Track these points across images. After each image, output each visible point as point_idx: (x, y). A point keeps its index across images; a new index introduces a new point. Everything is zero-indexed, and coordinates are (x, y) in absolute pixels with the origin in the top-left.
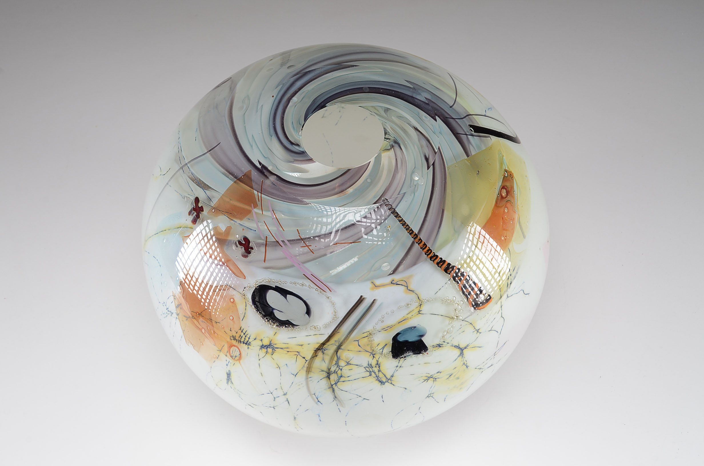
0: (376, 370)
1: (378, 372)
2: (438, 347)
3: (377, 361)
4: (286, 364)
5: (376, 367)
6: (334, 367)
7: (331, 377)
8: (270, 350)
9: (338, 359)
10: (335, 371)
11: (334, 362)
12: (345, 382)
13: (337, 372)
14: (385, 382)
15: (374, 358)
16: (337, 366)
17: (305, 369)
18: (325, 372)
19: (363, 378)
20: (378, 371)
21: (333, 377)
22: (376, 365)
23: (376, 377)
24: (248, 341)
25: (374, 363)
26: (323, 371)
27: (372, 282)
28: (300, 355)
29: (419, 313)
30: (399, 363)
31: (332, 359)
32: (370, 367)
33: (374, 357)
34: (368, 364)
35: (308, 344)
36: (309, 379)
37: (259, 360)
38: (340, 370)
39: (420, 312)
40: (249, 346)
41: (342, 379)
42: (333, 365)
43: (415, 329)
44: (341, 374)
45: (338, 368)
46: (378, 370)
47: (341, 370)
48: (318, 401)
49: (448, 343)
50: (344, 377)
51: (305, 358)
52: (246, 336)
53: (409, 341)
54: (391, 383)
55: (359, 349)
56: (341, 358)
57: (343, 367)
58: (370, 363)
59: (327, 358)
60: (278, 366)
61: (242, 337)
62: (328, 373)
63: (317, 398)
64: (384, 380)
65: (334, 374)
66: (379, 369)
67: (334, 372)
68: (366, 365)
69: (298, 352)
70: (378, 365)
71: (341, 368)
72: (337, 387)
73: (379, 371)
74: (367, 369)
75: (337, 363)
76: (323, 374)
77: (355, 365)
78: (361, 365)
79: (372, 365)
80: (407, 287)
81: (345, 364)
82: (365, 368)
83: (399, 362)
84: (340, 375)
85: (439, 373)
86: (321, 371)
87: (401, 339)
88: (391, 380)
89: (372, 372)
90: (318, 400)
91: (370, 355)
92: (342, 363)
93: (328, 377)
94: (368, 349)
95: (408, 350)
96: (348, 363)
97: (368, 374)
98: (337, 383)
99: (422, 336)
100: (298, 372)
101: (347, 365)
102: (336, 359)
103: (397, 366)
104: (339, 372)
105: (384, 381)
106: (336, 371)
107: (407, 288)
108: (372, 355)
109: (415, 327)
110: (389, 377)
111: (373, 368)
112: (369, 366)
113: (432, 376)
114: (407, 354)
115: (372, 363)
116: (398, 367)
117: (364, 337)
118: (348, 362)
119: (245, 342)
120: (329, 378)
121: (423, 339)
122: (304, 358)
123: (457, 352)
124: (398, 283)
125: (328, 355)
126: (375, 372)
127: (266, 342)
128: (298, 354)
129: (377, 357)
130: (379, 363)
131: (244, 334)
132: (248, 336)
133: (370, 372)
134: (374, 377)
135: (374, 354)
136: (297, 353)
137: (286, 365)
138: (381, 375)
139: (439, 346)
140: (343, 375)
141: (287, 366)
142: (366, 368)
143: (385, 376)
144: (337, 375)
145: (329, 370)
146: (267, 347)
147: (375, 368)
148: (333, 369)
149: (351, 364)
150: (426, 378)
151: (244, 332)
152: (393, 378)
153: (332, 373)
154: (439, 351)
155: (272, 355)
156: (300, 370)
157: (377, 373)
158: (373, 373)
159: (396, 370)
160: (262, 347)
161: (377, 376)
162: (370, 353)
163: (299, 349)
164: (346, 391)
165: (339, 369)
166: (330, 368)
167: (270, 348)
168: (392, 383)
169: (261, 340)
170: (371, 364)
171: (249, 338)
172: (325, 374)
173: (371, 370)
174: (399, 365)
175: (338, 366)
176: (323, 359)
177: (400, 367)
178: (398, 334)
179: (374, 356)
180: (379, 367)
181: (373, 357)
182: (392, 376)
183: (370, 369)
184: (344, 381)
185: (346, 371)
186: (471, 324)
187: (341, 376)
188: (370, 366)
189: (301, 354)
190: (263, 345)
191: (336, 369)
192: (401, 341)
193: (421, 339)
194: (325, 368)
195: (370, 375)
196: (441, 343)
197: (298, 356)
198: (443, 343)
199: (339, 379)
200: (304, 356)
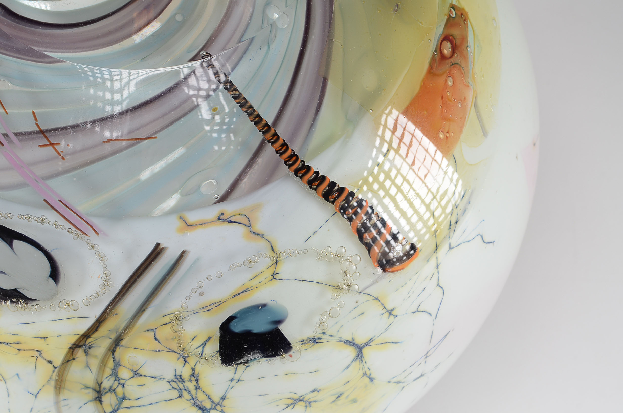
0: (191, 386)
1: (195, 391)
2: (313, 344)
3: (193, 370)
4: (18, 374)
5: (190, 380)
6: (109, 380)
7: (104, 398)
9: (117, 365)
10: (111, 387)
11: (108, 371)
12: (131, 409)
13: (115, 389)
14: (211, 409)
15: (187, 364)
16: (115, 378)
17: (53, 383)
18: (90, 391)
19: (166, 401)
20: (194, 387)
22: (190, 378)
23: (192, 401)
25: (186, 372)
26: (87, 387)
27: (181, 218)
28: (42, 357)
29: (274, 278)
30: (235, 373)
31: (103, 364)
32: (179, 381)
33: (186, 361)
34: (176, 376)
35: (58, 336)
36: (63, 404)
38: (120, 386)
39: (276, 276)
41: (126, 403)
42: (107, 378)
43: (264, 308)
44: (124, 394)
45: (117, 382)
46: (196, 386)
47: (123, 385)
49: (331, 336)
50: (130, 399)
51: (53, 363)
53: (254, 332)
54: (223, 412)
55: (157, 346)
56: (122, 363)
57: (126, 380)
58: (178, 374)
59: (95, 363)
60: (2, 377)
62: (98, 392)
64: (208, 405)
65: (109, 393)
66: (195, 384)
67: (110, 390)
68: (170, 376)
69: (38, 351)
70: (194, 377)
71: (122, 382)
73: (197, 389)
74: (174, 385)
75: (115, 374)
76: (89, 393)
77: (149, 377)
78: (162, 377)
79: (182, 378)
80: (250, 227)
81: (130, 374)
82: (168, 382)
83: (236, 371)
84: (121, 396)
85: (316, 393)
86: (83, 387)
87: (237, 327)
88: (221, 406)
89: (183, 391)
91: (178, 359)
92: (124, 374)
93: (99, 399)
94: (174, 346)
95: (252, 349)
96: (136, 374)
97: (175, 394)
98: (118, 409)
99: (279, 322)
100: (40, 390)
101: (134, 377)
102: (111, 364)
103: (232, 380)
104: (120, 390)
105: (208, 407)
106: (114, 387)
107: (250, 229)
108: (182, 359)
109: (264, 306)
110: (216, 399)
111: (184, 382)
112: (176, 378)
113: (301, 398)
114: (251, 357)
115: (182, 374)
116: (234, 382)
117: (166, 324)
118: (135, 370)
120: (101, 402)
121: (283, 328)
122: (50, 362)
123: (351, 352)
124: (232, 219)
125: (96, 357)
126: (189, 391)
128: (38, 356)
129: (192, 361)
130: (196, 373)
133: (180, 391)
134: (187, 400)
135: (186, 357)
136: (37, 354)
137: (17, 376)
138: (201, 396)
139: (314, 341)
140: (127, 395)
142: (171, 383)
143: (209, 398)
144: (116, 396)
145: (100, 386)
147: (189, 383)
148: (107, 384)
149: (141, 375)
150: (291, 401)
152: (225, 400)
153: (106, 391)
154: (315, 351)
156: (44, 386)
157: (193, 392)
158: (185, 393)
159: (231, 387)
161: (194, 397)
162: (178, 353)
163: (39, 345)
165: (119, 383)
166: (102, 383)
168: (223, 410)
170: (180, 376)
172: (92, 394)
173: (181, 386)
174: (237, 377)
175: (117, 379)
176: (87, 365)
177: (239, 380)
178: (231, 319)
179: (187, 359)
180: (197, 381)
181: (184, 362)
182: (223, 398)
183: (179, 384)
184: (129, 408)
185: (132, 388)
186: (377, 299)
187: (124, 398)
188: (180, 378)
189: (44, 355)
191: (113, 384)
192: (237, 331)
193: (277, 328)
194: (91, 382)
195: (180, 396)
196: (317, 335)
197: (40, 358)
198: (322, 335)
199: (120, 404)
200: (49, 360)
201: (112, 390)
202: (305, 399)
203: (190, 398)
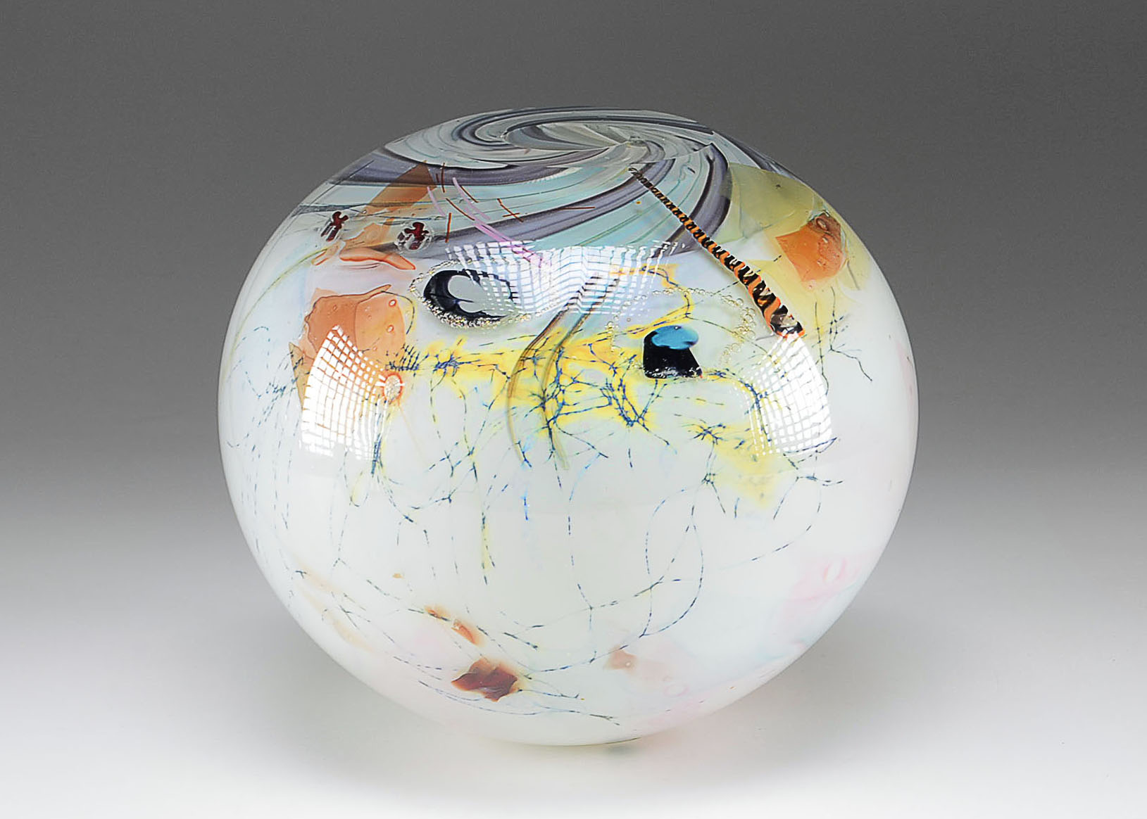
0: (619, 395)
1: (622, 400)
2: (719, 377)
3: (621, 380)
4: (476, 388)
5: (619, 389)
6: (552, 387)
7: (547, 404)
8: (450, 369)
9: (560, 372)
10: (553, 394)
11: (552, 379)
12: (569, 416)
13: (556, 396)
14: (634, 421)
15: (616, 374)
16: (557, 385)
17: (505, 392)
19: (598, 408)
20: (621, 397)
21: (551, 405)
22: (618, 387)
23: (619, 410)
24: (414, 363)
25: (615, 385)
26: (534, 394)
28: (498, 370)
29: (687, 317)
30: (655, 388)
31: (547, 372)
33: (615, 372)
34: (607, 384)
35: (511, 352)
36: (512, 412)
37: (432, 390)
38: (561, 392)
39: (688, 315)
40: (416, 372)
41: (565, 410)
42: (550, 385)
44: (563, 399)
45: (558, 389)
47: (563, 391)
48: (525, 460)
49: (734, 374)
50: (568, 406)
51: (507, 374)
52: (411, 357)
53: (672, 348)
54: (644, 426)
55: (592, 357)
56: (563, 371)
57: (566, 387)
58: (609, 383)
59: (540, 372)
60: (462, 394)
61: (405, 360)
62: (543, 398)
63: (523, 453)
64: (632, 417)
65: (551, 400)
66: (623, 394)
67: (552, 397)
68: (602, 384)
69: (494, 365)
70: (622, 388)
71: (562, 388)
72: (557, 425)
73: (624, 399)
74: (605, 392)
75: (557, 381)
76: (535, 400)
77: (585, 384)
78: (595, 385)
79: (613, 386)
80: (667, 278)
81: (570, 382)
82: (601, 389)
83: (656, 385)
84: (561, 401)
85: (721, 428)
86: (531, 394)
87: (658, 342)
88: (643, 419)
89: (613, 399)
90: (524, 456)
91: (609, 370)
92: (564, 381)
93: (543, 406)
94: (607, 359)
95: (670, 365)
96: (575, 381)
97: (606, 401)
98: (557, 417)
99: (692, 344)
100: (494, 401)
101: (573, 384)
102: (554, 372)
103: (653, 394)
104: (560, 396)
105: (632, 419)
106: (556, 393)
107: (668, 280)
108: (612, 370)
109: (679, 328)
110: (639, 413)
111: (613, 391)
112: (607, 387)
113: (709, 430)
114: (669, 372)
116: (655, 396)
117: (600, 341)
118: (574, 377)
119: (410, 366)
120: (544, 409)
121: (693, 351)
122: (504, 373)
123: (750, 397)
124: (653, 271)
125: (541, 366)
126: (617, 401)
127: (444, 358)
128: (495, 369)
129: (620, 372)
130: (623, 384)
131: (409, 353)
132: (416, 355)
133: (610, 399)
134: (615, 409)
135: (616, 368)
137: (475, 390)
138: (627, 407)
139: (720, 374)
140: (566, 401)
141: (477, 391)
142: (602, 391)
143: (633, 408)
144: (557, 403)
145: (544, 393)
146: (446, 364)
147: (618, 392)
148: (549, 392)
149: (579, 383)
150: (701, 431)
151: (409, 350)
152: (646, 415)
153: (549, 397)
154: (720, 384)
155: (453, 375)
156: (497, 397)
157: (621, 401)
158: (614, 401)
159: (651, 401)
160: (438, 366)
161: (621, 407)
162: (609, 365)
163: (496, 360)
164: (571, 435)
165: (560, 390)
166: (546, 390)
167: (450, 365)
168: (645, 424)
169: (437, 356)
170: (611, 384)
171: (417, 358)
172: (538, 402)
173: (611, 395)
174: (656, 394)
175: (559, 385)
176: (535, 374)
177: (658, 396)
178: (653, 333)
179: (617, 370)
180: (624, 391)
181: (613, 373)
182: (645, 411)
183: (610, 392)
184: (567, 414)
185: (570, 396)
186: (770, 356)
187: (563, 404)
188: (610, 388)
189: (500, 368)
190: (439, 363)
191: (555, 391)
192: (658, 345)
193: (689, 349)
194: (537, 390)
195: (610, 404)
196: (722, 371)
197: (496, 371)
198: (726, 371)
199: (560, 410)
200: (504, 371)
201: (554, 396)
202: (713, 433)
203: (618, 407)
